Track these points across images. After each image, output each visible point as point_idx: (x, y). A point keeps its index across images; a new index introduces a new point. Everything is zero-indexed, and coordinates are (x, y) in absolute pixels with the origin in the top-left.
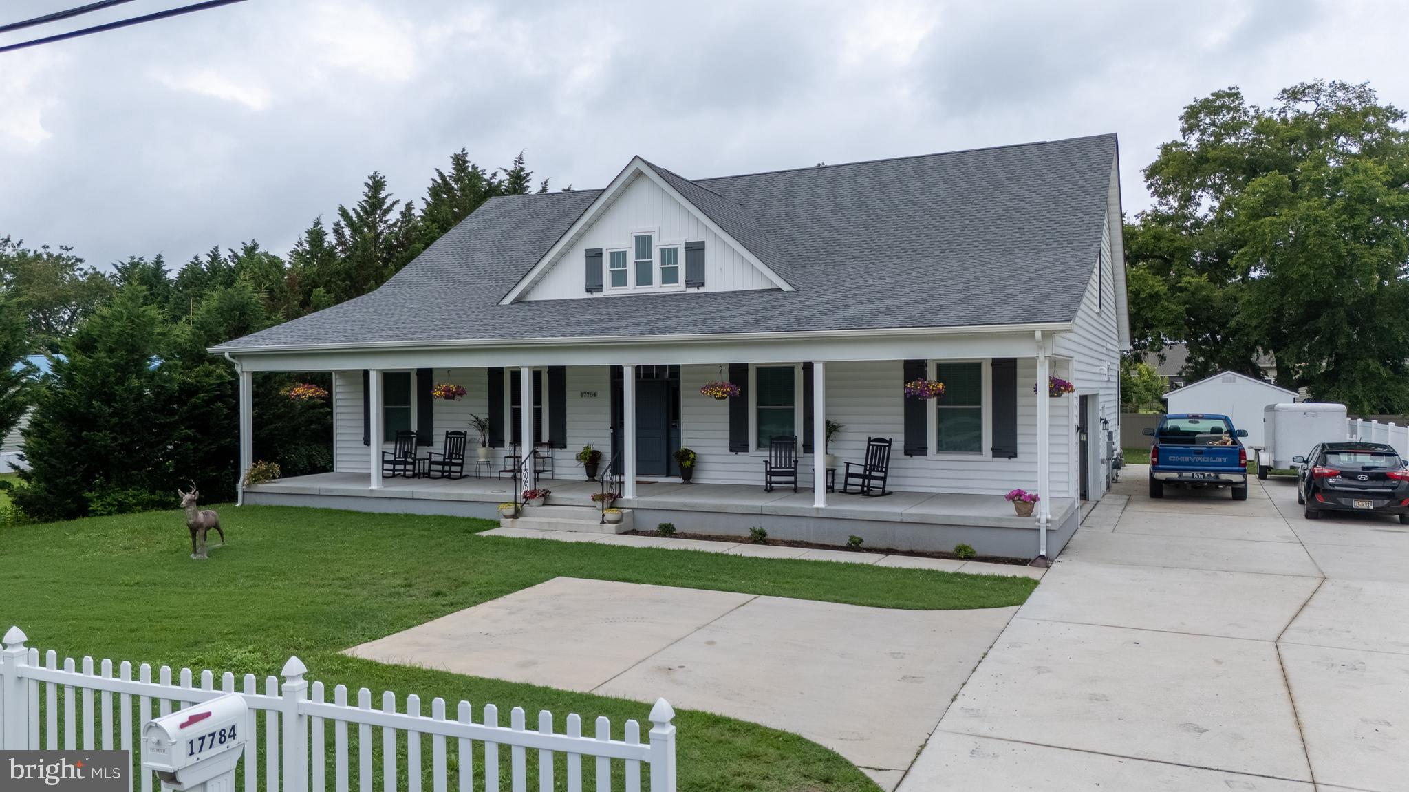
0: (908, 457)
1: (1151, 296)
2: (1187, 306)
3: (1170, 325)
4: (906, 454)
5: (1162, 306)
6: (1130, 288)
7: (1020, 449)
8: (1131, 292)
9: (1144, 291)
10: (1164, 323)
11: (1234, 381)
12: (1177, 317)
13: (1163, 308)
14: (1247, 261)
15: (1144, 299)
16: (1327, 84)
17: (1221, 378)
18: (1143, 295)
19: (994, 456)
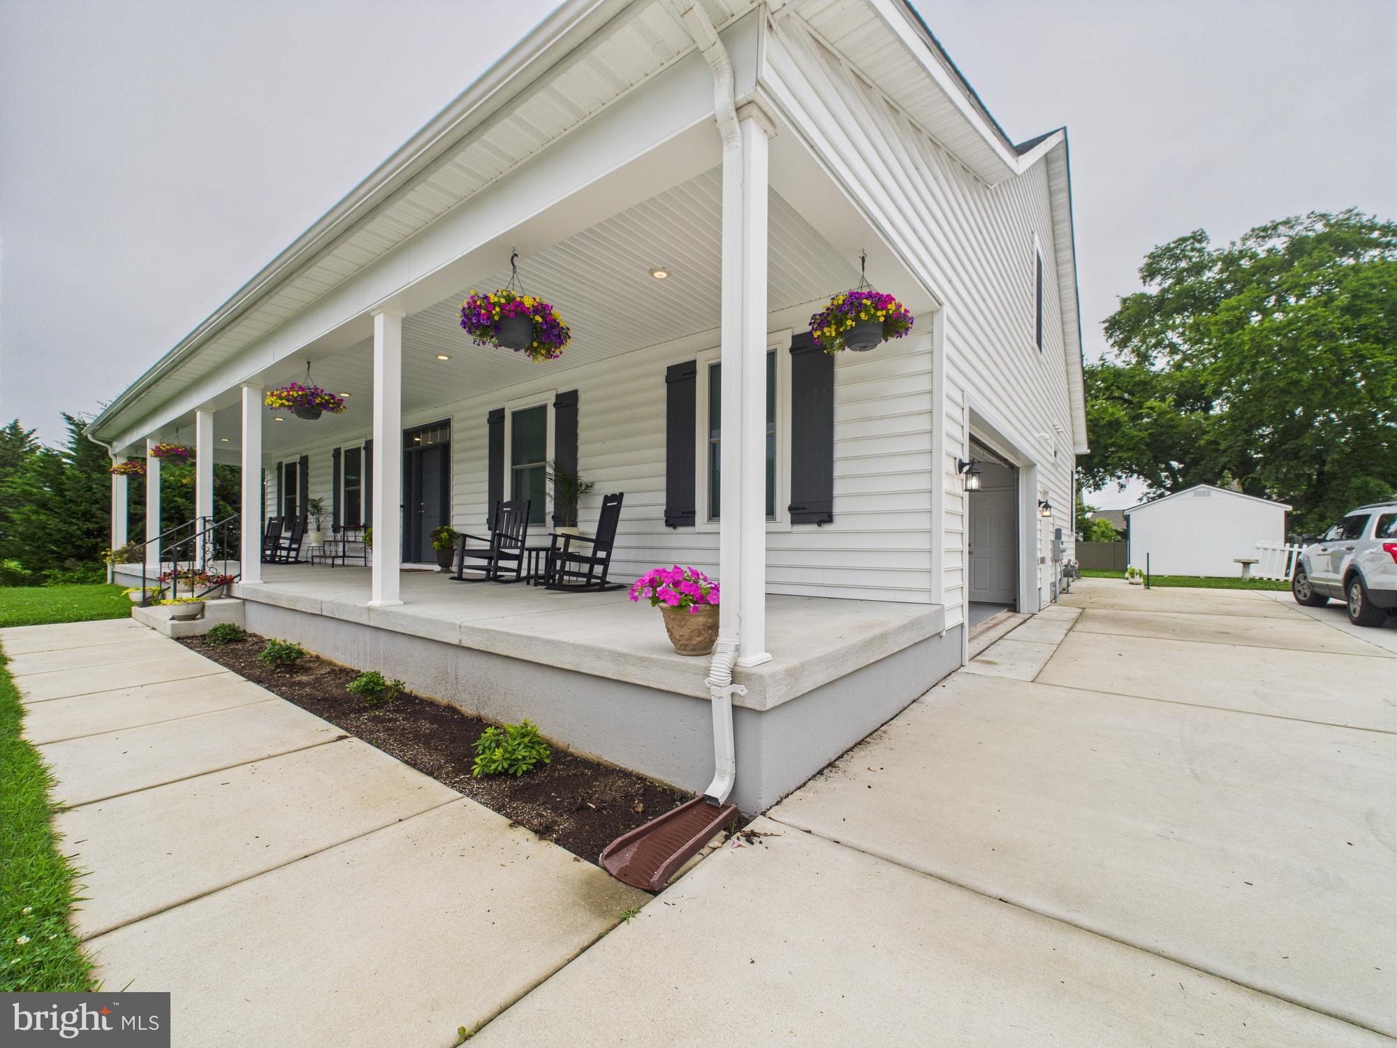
0: (670, 530)
1: (1110, 424)
2: (1150, 431)
3: (1131, 450)
4: (668, 524)
5: (1123, 433)
6: (1089, 417)
7: (839, 507)
8: (1090, 421)
9: (1103, 419)
10: (1125, 448)
11: (1209, 495)
12: (1138, 443)
13: (1124, 435)
14: (1221, 375)
15: (1103, 426)
16: (1304, 217)
17: (1193, 492)
18: (1102, 423)
19: (794, 522)
